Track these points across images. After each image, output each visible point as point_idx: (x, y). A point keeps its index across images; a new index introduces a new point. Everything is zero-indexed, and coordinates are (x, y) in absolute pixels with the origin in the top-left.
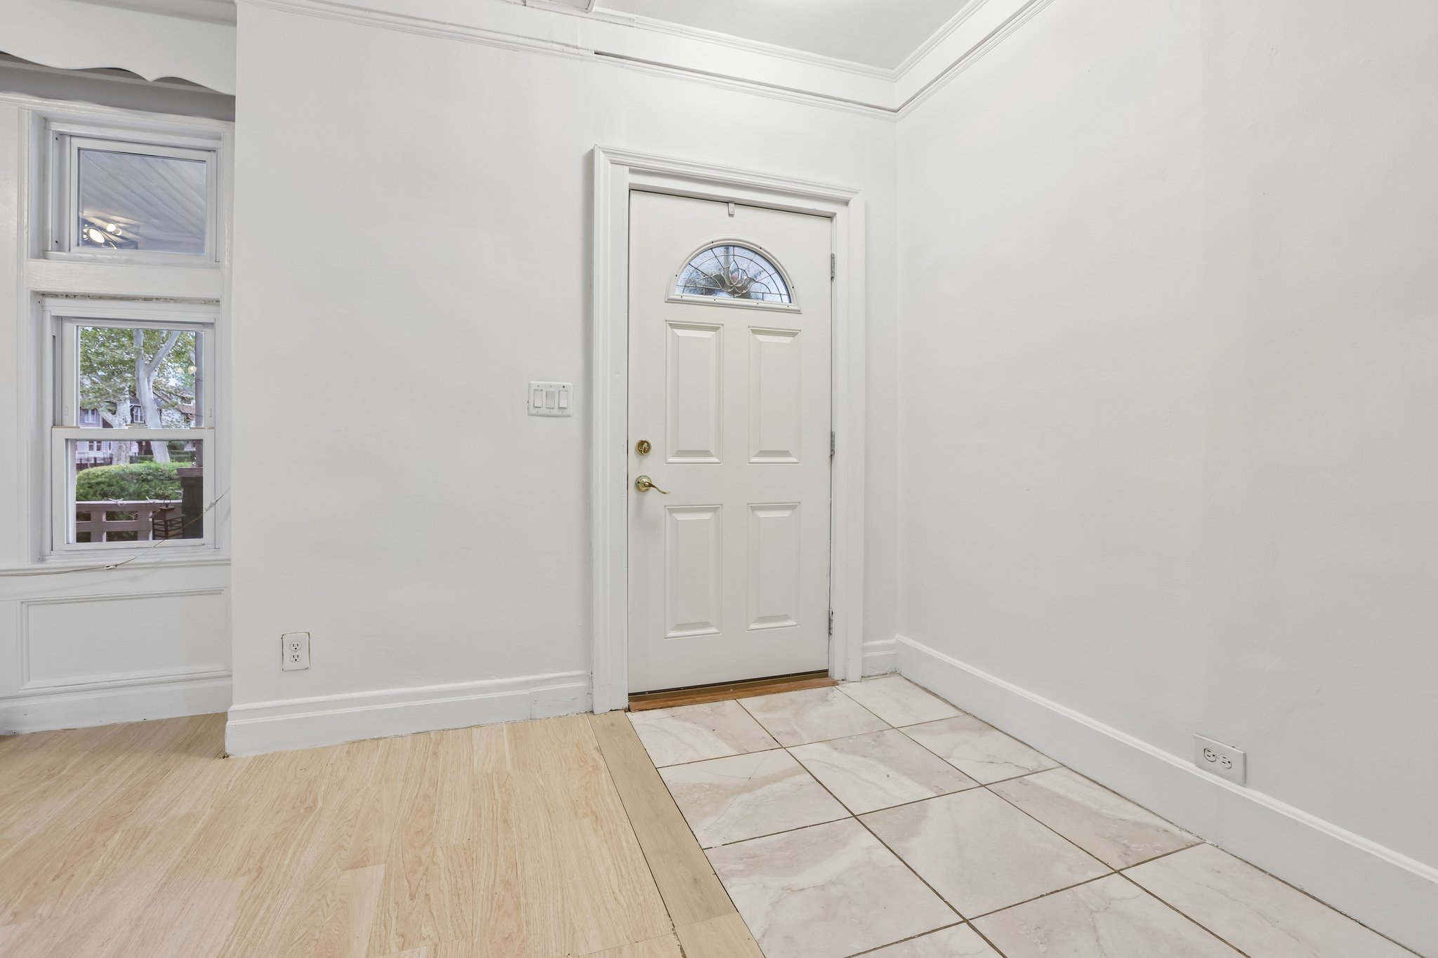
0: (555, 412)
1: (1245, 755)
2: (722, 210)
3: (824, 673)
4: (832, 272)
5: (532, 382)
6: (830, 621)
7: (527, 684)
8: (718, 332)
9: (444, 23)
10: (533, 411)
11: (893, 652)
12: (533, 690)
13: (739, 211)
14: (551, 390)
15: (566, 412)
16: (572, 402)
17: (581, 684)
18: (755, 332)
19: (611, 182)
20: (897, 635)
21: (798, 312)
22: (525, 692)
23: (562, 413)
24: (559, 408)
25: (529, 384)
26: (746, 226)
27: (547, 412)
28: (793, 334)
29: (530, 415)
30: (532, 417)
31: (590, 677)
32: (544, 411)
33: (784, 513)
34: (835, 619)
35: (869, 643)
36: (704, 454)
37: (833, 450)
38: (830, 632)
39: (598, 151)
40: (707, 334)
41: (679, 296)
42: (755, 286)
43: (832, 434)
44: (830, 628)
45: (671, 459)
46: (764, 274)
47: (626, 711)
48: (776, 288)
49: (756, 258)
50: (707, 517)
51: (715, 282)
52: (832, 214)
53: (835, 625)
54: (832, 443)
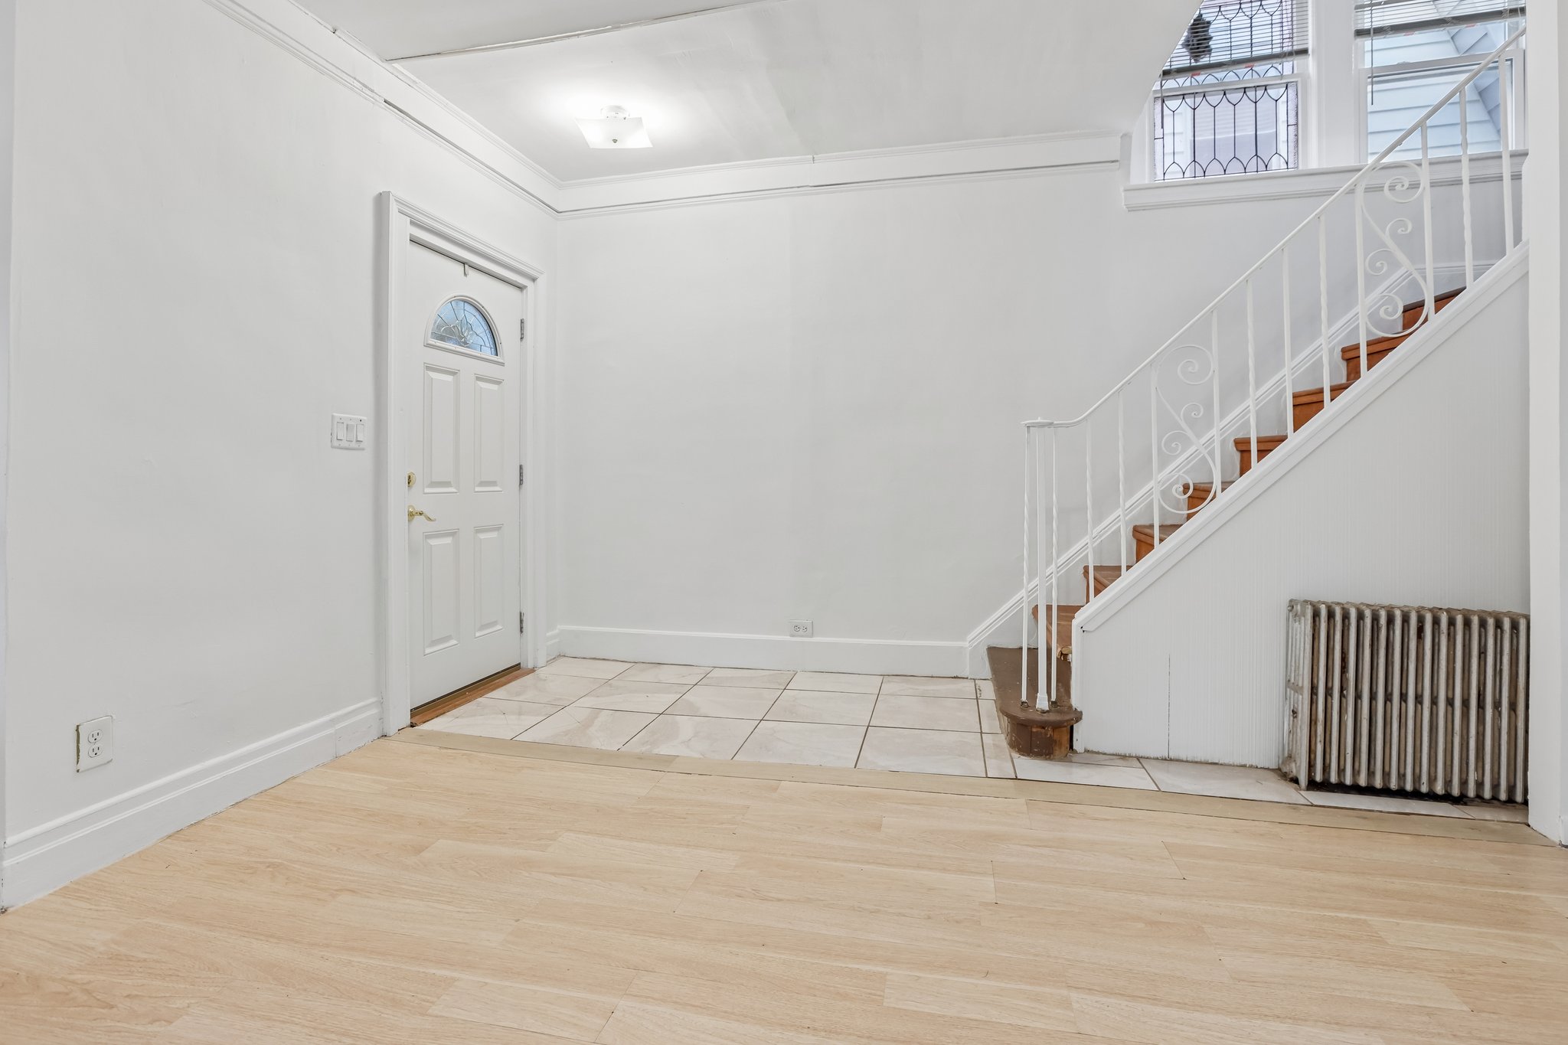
0: (354, 445)
1: (812, 624)
2: (460, 268)
3: (517, 666)
4: (522, 334)
5: (335, 414)
6: (521, 621)
7: (333, 722)
8: (455, 376)
9: (264, 21)
10: (336, 443)
11: (557, 640)
12: (338, 727)
13: (471, 272)
14: (350, 423)
15: (362, 445)
16: (366, 435)
17: (375, 708)
18: (478, 379)
19: (399, 228)
20: (559, 627)
21: (502, 364)
22: (331, 731)
23: (357, 446)
24: (357, 441)
25: (333, 416)
27: (347, 445)
28: (498, 382)
29: (333, 447)
30: (334, 450)
31: (384, 703)
32: (344, 444)
33: (494, 535)
34: (524, 619)
35: (548, 634)
36: (447, 484)
37: (521, 480)
38: (521, 631)
39: (392, 199)
40: (450, 378)
41: (432, 341)
42: (471, 340)
43: (521, 467)
44: (521, 628)
45: (427, 490)
46: (480, 328)
47: (412, 726)
48: (489, 342)
49: (477, 314)
50: (448, 540)
51: (449, 333)
52: (526, 287)
53: (524, 625)
54: (521, 474)
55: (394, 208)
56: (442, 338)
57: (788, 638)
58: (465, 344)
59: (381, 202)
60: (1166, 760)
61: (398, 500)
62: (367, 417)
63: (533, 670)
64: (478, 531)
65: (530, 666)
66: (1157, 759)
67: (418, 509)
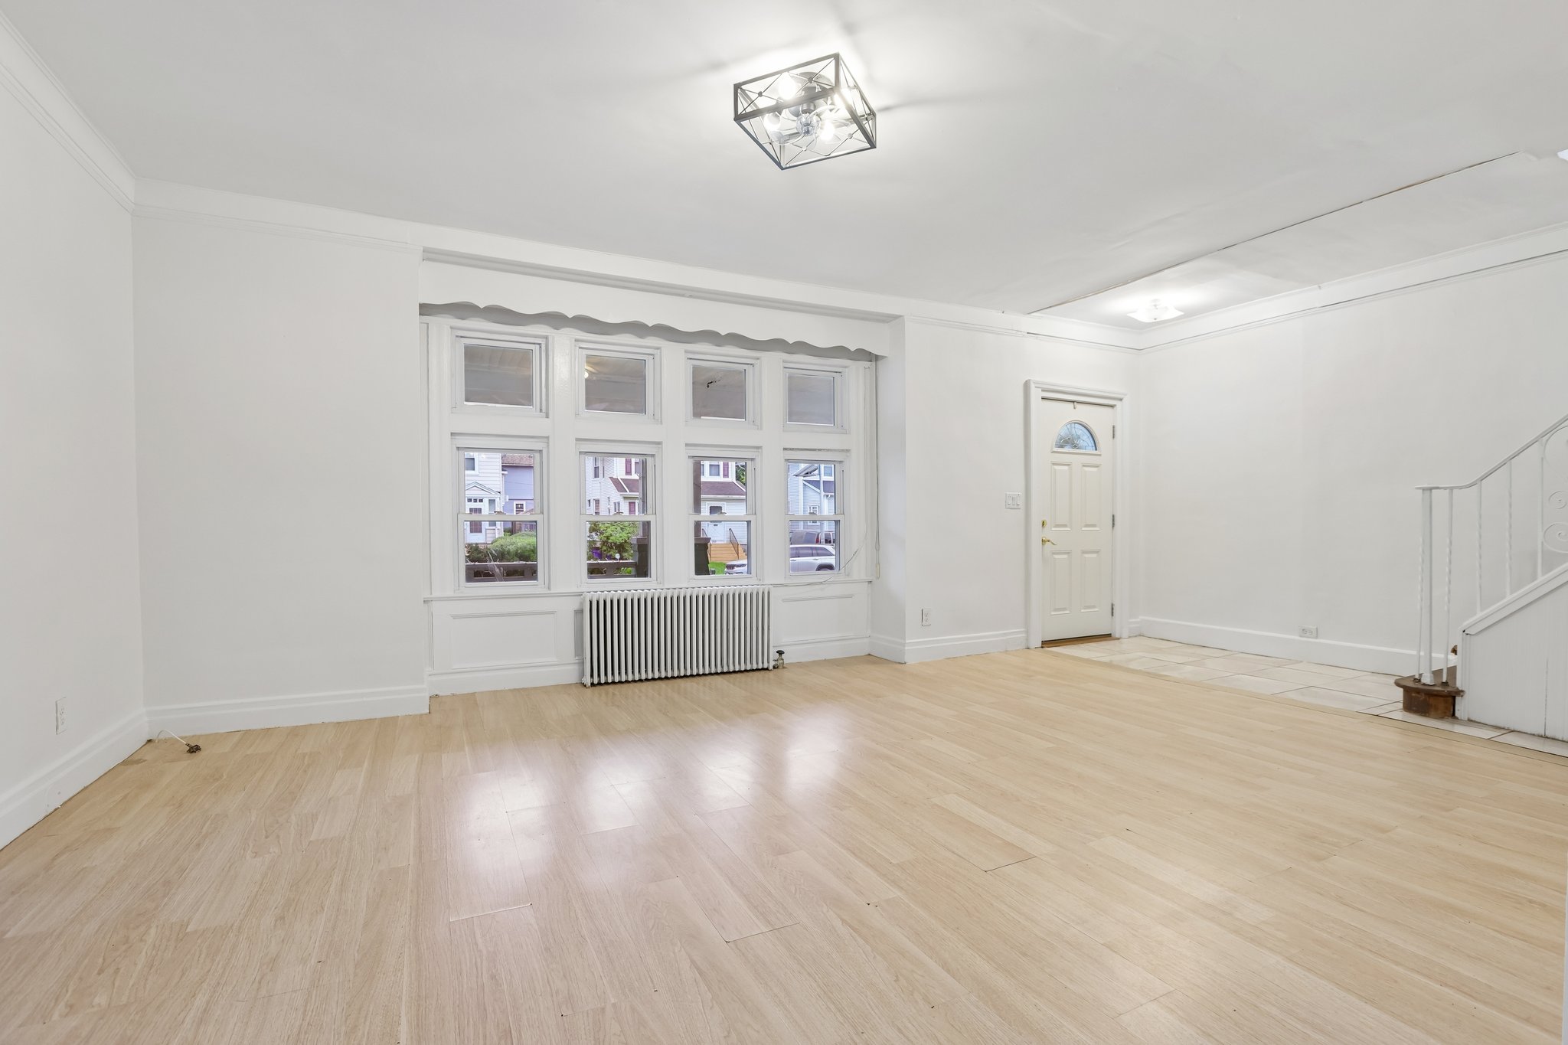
0: (1015, 507)
1: (1317, 629)
2: (1071, 405)
3: (1109, 635)
4: (1113, 434)
6: (1112, 609)
7: (1005, 634)
8: (1069, 466)
10: (1008, 506)
11: (1137, 625)
12: (1007, 637)
13: (1079, 406)
14: (1014, 496)
15: (1019, 507)
16: (1021, 502)
17: (1024, 635)
18: (1084, 466)
19: (1036, 394)
20: (1139, 617)
21: (1100, 455)
23: (1017, 507)
24: (1017, 505)
25: (1006, 493)
26: (1083, 413)
27: (1013, 507)
28: (1097, 466)
30: (1008, 509)
31: (1027, 632)
32: (1011, 506)
33: (1094, 555)
34: (1114, 607)
35: (1131, 620)
36: (1065, 526)
37: (1113, 524)
38: (1112, 615)
39: (1031, 382)
40: (1066, 468)
41: (1056, 449)
42: (1081, 443)
43: (1113, 516)
44: (1112, 613)
45: (1053, 529)
46: (1086, 437)
47: (1042, 647)
48: (1090, 442)
49: (1083, 428)
50: (1065, 556)
51: (1067, 442)
52: (1115, 405)
53: (1114, 611)
54: (1113, 520)
55: (1033, 386)
56: (1062, 446)
57: (1297, 638)
58: (1075, 447)
59: (1027, 386)
60: (1541, 736)
61: (1037, 534)
62: (1022, 493)
63: (1118, 639)
64: (1084, 552)
65: (1117, 636)
66: (1534, 735)
67: (1048, 539)
